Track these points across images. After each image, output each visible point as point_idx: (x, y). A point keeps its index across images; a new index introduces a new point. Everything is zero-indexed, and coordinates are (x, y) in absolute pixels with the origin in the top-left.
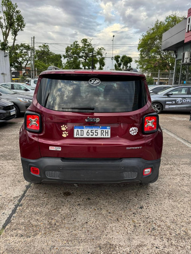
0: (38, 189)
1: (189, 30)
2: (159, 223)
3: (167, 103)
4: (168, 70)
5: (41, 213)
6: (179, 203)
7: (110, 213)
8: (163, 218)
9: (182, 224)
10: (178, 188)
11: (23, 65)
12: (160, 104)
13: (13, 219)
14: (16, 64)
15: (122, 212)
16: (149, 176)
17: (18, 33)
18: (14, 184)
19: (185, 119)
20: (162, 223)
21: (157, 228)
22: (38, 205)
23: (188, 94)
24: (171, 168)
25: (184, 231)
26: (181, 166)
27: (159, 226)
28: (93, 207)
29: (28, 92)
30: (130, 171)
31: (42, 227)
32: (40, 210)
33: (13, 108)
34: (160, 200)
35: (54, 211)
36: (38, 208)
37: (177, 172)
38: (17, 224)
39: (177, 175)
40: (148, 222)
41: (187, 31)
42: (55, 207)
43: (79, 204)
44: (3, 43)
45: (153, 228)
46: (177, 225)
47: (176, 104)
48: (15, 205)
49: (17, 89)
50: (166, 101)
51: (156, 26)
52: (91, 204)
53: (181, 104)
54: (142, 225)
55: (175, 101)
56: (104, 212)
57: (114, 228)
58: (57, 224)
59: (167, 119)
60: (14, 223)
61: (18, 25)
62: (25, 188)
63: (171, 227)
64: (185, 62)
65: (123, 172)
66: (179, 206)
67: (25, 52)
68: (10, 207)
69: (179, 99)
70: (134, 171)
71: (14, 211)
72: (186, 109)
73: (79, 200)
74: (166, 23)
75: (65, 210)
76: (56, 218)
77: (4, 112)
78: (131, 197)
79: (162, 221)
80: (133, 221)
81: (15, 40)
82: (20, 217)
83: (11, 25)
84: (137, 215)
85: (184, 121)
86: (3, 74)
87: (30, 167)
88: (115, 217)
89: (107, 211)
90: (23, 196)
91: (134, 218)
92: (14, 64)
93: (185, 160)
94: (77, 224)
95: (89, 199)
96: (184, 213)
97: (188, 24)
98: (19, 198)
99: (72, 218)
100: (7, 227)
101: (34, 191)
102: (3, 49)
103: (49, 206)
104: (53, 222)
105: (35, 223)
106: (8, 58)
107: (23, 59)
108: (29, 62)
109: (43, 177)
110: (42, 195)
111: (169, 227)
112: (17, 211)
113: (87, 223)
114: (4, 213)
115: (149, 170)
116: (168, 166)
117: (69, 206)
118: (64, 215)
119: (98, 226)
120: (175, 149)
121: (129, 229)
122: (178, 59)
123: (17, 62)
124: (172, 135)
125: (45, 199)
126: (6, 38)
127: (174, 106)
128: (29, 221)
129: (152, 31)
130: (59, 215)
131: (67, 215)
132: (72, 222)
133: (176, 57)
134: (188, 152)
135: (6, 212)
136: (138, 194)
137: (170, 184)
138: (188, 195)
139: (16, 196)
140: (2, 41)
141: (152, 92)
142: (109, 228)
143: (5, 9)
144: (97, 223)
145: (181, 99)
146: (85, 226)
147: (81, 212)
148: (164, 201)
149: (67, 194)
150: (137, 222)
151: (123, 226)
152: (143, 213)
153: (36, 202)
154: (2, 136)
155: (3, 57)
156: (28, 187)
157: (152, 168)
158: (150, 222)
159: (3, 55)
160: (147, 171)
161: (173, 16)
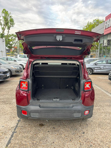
0: (25, 122)
1: (106, 28)
2: (94, 142)
3: (95, 68)
4: (95, 48)
5: (27, 137)
6: (104, 130)
7: (66, 136)
8: (96, 139)
9: (107, 142)
10: (104, 121)
11: (13, 46)
12: (91, 69)
13: (12, 141)
14: (9, 45)
15: (73, 136)
16: (87, 115)
17: (10, 28)
18: (11, 119)
19: (106, 78)
20: (96, 142)
21: (93, 145)
22: (25, 132)
23: (107, 64)
24: (99, 108)
25: (108, 147)
26: (105, 107)
27: (94, 144)
28: (56, 133)
29: (16, 62)
30: (78, 113)
31: (28, 146)
32: (27, 135)
33: (8, 72)
34: (94, 128)
35: (35, 135)
36: (26, 134)
37: (102, 111)
38: (14, 144)
39: (103, 112)
40: (88, 142)
41: (105, 29)
42: (35, 133)
43: (49, 131)
44: (2, 34)
45: (91, 145)
46: (104, 143)
47: (100, 69)
48: (13, 132)
49: (10, 60)
50: (94, 68)
51: (88, 25)
52: (55, 131)
53: (103, 69)
54: (84, 143)
55: (100, 67)
56: (63, 136)
57: (69, 146)
58: (37, 144)
59: (96, 78)
60: (12, 143)
61: (11, 24)
62: (17, 122)
63: (101, 145)
64: (104, 45)
65: (73, 113)
66: (104, 131)
67: (14, 39)
68: (10, 133)
69: (102, 66)
70: (79, 113)
71: (12, 136)
72: (106, 72)
73: (48, 129)
74: (93, 23)
75: (41, 135)
76: (36, 140)
77: (3, 75)
78: (78, 126)
79: (95, 141)
80: (79, 141)
81: (9, 32)
82: (16, 139)
83: (6, 24)
84: (82, 138)
85: (105, 79)
86: (1, 51)
87: (22, 110)
88: (69, 139)
89: (65, 135)
90: (17, 126)
91: (79, 139)
92: (8, 45)
93: (107, 103)
94: (48, 144)
95: (54, 128)
96: (108, 136)
97: (105, 25)
98: (14, 128)
99: (45, 140)
100: (9, 146)
101: (23, 124)
102: (2, 37)
103: (32, 133)
104: (35, 142)
105: (24, 143)
106: (5, 42)
107: (13, 42)
108: (16, 44)
109: (29, 116)
110: (27, 126)
111: (99, 145)
112: (14, 136)
113: (53, 143)
114: (6, 137)
115: (88, 112)
116: (97, 107)
117: (43, 132)
118: (41, 138)
119: (60, 145)
120: (101, 97)
121: (77, 146)
122: (100, 43)
123: (9, 44)
124: (99, 88)
125: (29, 128)
126: (4, 31)
127: (99, 70)
128: (21, 142)
129: (86, 28)
130: (38, 138)
131: (42, 138)
132: (45, 142)
133: (100, 42)
134: (108, 99)
135: (7, 136)
136: (82, 125)
137: (99, 118)
138: (109, 125)
139: (13, 126)
140: (1, 33)
141: (86, 62)
142: (66, 145)
143: (3, 15)
144: (59, 142)
145: (103, 66)
146: (53, 145)
147: (50, 136)
148: (96, 129)
149: (42, 125)
150: (81, 141)
151: (74, 144)
152: (85, 136)
153: (24, 130)
154: (2, 89)
155: (2, 42)
156: (19, 121)
157: (89, 111)
158: (89, 142)
159: (2, 41)
160: (87, 112)
161: (97, 20)
